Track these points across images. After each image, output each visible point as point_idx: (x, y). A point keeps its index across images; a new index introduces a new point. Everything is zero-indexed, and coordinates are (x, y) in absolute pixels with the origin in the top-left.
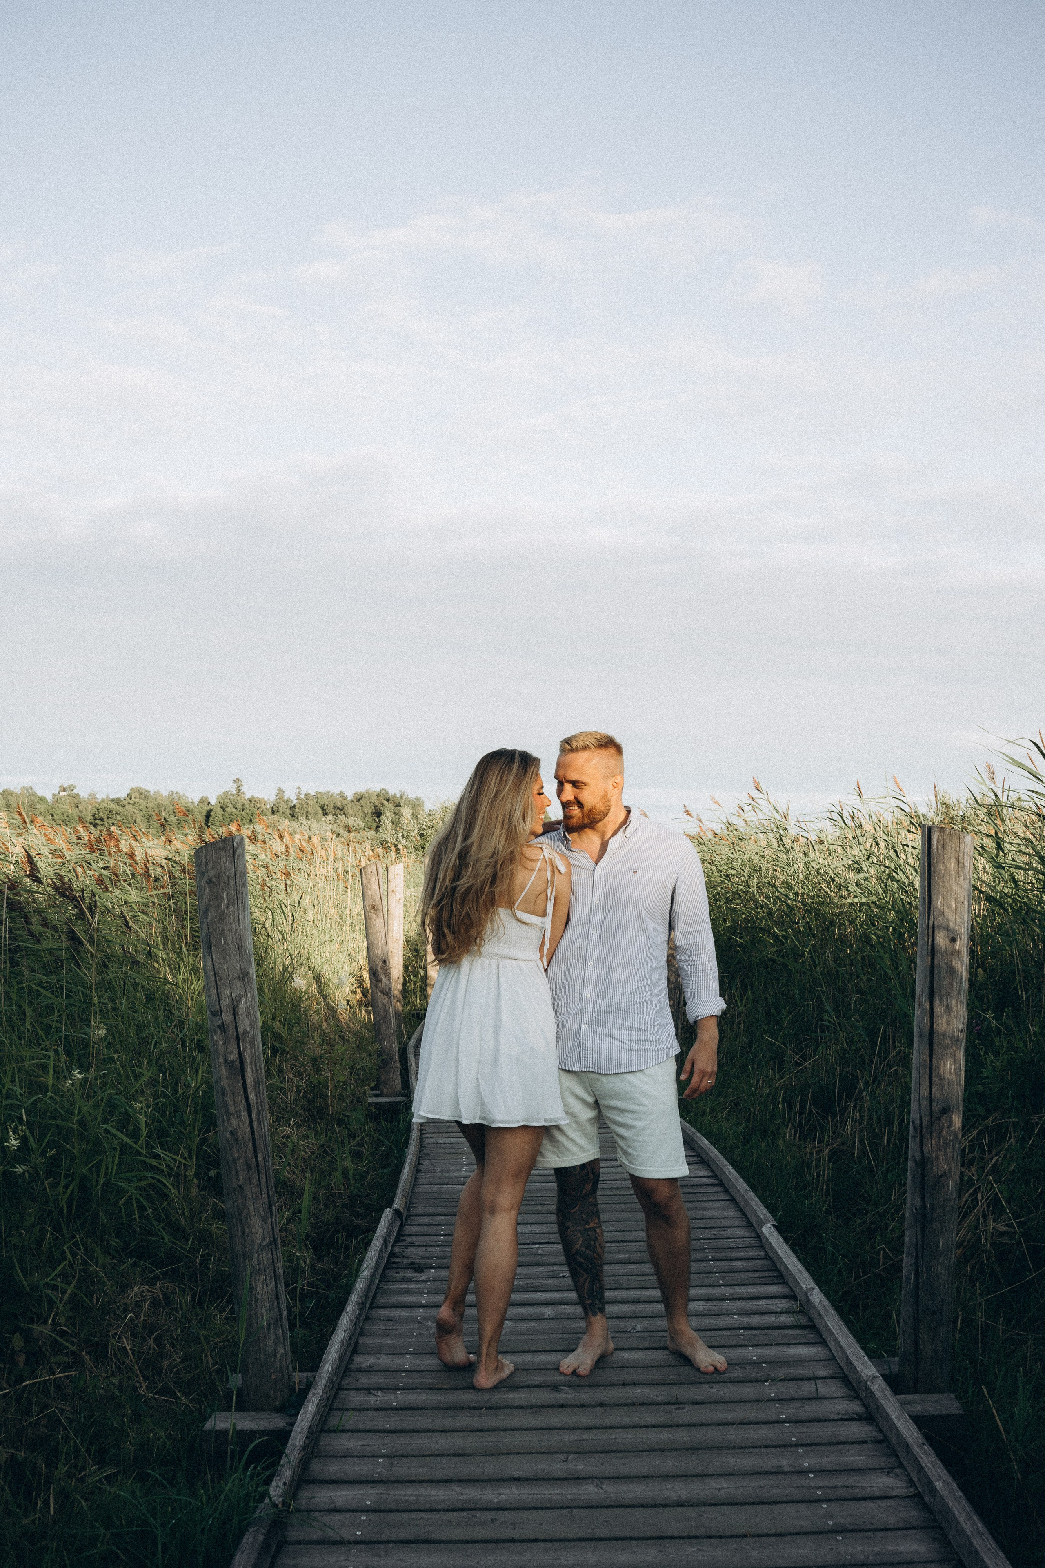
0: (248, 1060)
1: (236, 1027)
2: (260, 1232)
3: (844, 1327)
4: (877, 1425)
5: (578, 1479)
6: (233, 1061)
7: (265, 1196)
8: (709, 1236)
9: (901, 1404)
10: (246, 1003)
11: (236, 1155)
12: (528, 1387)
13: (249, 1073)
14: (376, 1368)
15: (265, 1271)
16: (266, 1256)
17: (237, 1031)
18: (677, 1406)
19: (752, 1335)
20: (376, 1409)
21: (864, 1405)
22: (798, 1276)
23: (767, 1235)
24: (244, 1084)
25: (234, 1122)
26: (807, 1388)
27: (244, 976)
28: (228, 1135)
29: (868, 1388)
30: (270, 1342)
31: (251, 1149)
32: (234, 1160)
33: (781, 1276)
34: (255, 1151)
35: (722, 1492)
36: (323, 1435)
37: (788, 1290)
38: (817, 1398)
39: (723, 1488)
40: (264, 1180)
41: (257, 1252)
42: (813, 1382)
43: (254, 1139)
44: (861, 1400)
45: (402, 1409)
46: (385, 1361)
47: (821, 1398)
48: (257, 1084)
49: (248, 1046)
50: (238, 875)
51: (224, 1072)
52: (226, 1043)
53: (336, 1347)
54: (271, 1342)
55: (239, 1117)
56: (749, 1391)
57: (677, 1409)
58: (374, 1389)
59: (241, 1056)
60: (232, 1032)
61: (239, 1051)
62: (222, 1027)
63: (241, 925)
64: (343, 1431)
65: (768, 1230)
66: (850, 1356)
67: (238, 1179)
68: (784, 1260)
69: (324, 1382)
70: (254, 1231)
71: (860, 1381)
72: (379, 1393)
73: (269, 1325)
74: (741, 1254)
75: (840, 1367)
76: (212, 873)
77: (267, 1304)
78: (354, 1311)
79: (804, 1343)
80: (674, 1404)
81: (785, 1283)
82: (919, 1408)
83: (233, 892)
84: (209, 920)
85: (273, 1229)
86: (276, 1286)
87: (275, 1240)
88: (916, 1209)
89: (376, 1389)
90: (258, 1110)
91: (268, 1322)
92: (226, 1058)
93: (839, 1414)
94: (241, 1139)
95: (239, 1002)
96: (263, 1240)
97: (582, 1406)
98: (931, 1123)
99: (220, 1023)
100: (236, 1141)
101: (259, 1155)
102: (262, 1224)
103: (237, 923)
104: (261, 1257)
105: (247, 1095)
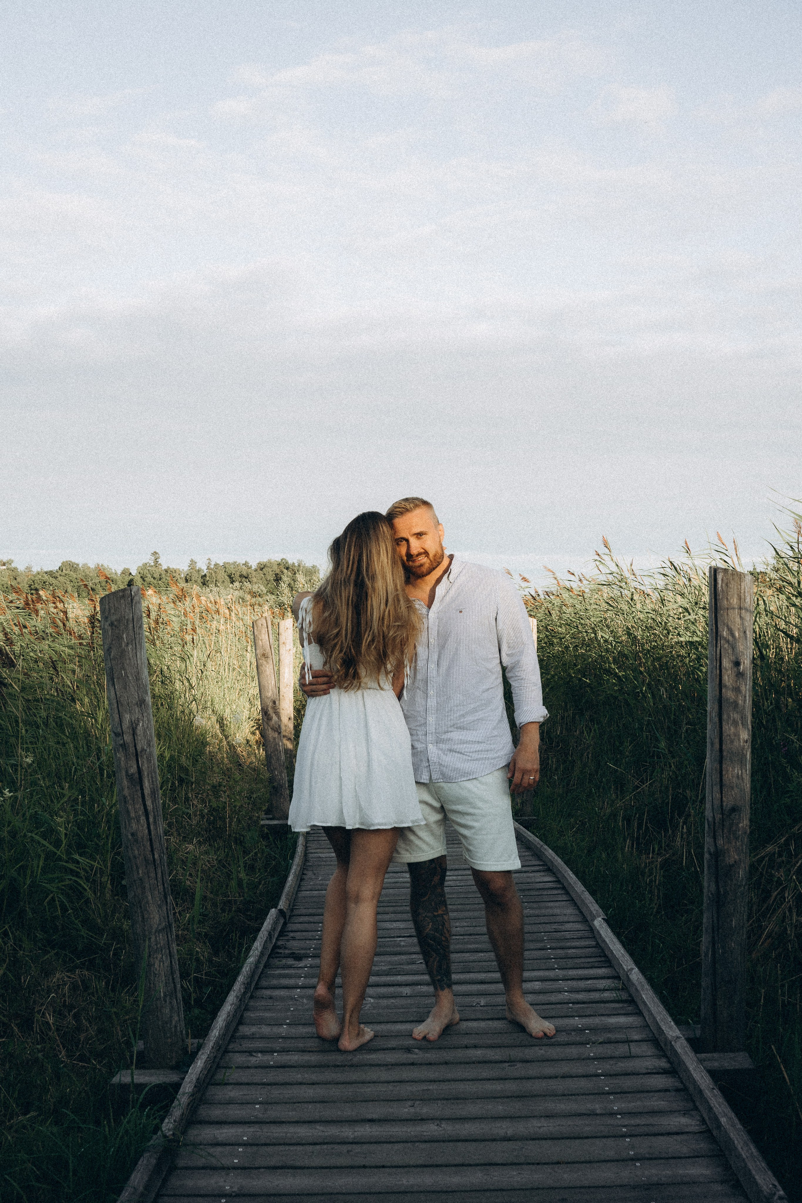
0: (146, 773)
1: (135, 746)
2: (157, 917)
3: (656, 1000)
4: (678, 1076)
5: (421, 1120)
6: (132, 774)
7: (161, 887)
8: (547, 930)
10: (143, 726)
11: (136, 852)
12: (385, 1049)
13: (146, 784)
14: (257, 1036)
15: (162, 951)
16: (162, 939)
17: (136, 749)
18: (510, 1064)
19: (579, 1008)
20: (256, 1067)
21: (669, 1062)
22: (622, 960)
23: (598, 928)
24: (143, 794)
25: (134, 826)
26: (622, 1049)
27: (142, 702)
28: (130, 837)
29: (672, 1048)
31: (149, 848)
32: (135, 857)
33: (608, 961)
34: (152, 850)
35: (543, 1128)
36: (209, 1087)
37: (613, 971)
38: (630, 1057)
39: (543, 1126)
40: (159, 875)
41: (155, 934)
42: (627, 1044)
43: (151, 840)
44: (667, 1057)
45: (278, 1067)
47: (633, 1057)
48: (153, 793)
49: (145, 761)
50: (136, 618)
51: (125, 783)
52: (127, 757)
53: (224, 1018)
54: (167, 1011)
55: (138, 821)
56: (573, 1051)
57: (509, 1066)
58: (255, 1052)
59: (139, 771)
60: (132, 750)
61: (138, 767)
62: (124, 746)
63: (138, 660)
64: (227, 1084)
65: (598, 922)
66: (660, 1021)
67: (138, 873)
68: (611, 947)
69: (211, 1044)
70: (152, 916)
71: (666, 1041)
72: (259, 1055)
73: (165, 996)
74: (576, 945)
75: (651, 1032)
76: (114, 618)
77: (163, 979)
78: (240, 990)
80: (508, 1062)
81: (611, 966)
82: (716, 1064)
83: (131, 632)
84: (112, 657)
85: (168, 917)
86: (171, 962)
87: (170, 925)
88: (712, 894)
89: (257, 1052)
90: (154, 815)
91: (165, 993)
92: (127, 772)
93: (647, 1069)
94: (140, 839)
95: (137, 725)
96: (160, 924)
97: (430, 1064)
98: (723, 820)
99: (122, 742)
100: (136, 841)
101: (155, 853)
102: (158, 911)
103: (135, 658)
104: (158, 938)
105: (145, 803)
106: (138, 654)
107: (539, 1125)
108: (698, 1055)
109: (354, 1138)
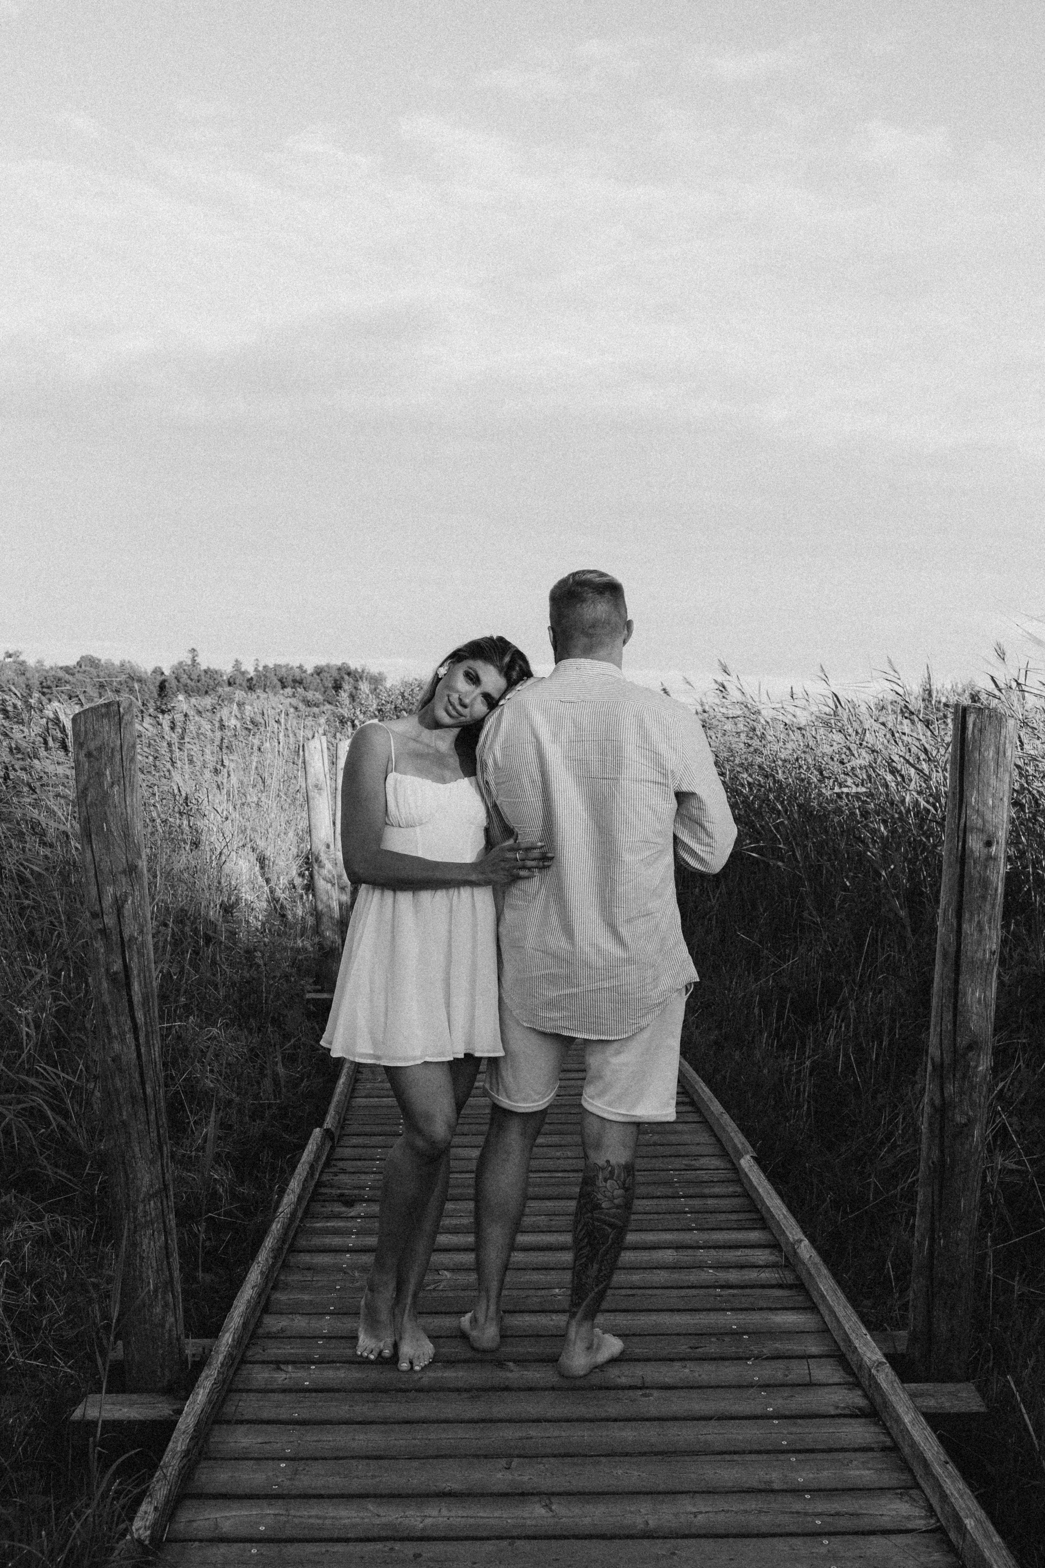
0: (135, 972)
1: (121, 932)
2: (147, 1178)
3: (839, 1293)
4: (885, 1426)
5: (523, 1495)
6: (116, 973)
7: (154, 1135)
8: (677, 1167)
9: (910, 1395)
10: (133, 903)
11: (119, 1084)
13: (136, 987)
14: (289, 1333)
15: (153, 1225)
16: (153, 1207)
17: (122, 938)
18: (643, 1392)
19: (730, 1295)
20: (284, 1391)
21: (866, 1396)
22: (783, 1223)
23: (746, 1170)
24: (130, 1000)
25: (116, 1046)
26: (798, 1371)
27: (132, 870)
28: (109, 1061)
29: (872, 1377)
30: (158, 1310)
31: (138, 1079)
32: (117, 1091)
33: (762, 1219)
34: (143, 1083)
35: (700, 1517)
36: (216, 1428)
37: (770, 1237)
38: (810, 1385)
39: (701, 1513)
40: (152, 1117)
41: (143, 1201)
42: (804, 1361)
43: (141, 1067)
44: (863, 1388)
45: (316, 1391)
47: (815, 1385)
48: (146, 999)
49: (136, 956)
50: (125, 748)
51: (105, 985)
52: (109, 950)
53: (242, 1309)
54: (160, 1307)
55: (123, 1041)
56: (729, 1372)
58: (284, 1363)
59: (126, 968)
60: (115, 938)
61: (124, 960)
62: (104, 932)
63: (129, 808)
64: (240, 1422)
65: (747, 1163)
66: (849, 1332)
67: (121, 1115)
68: (767, 1201)
69: (221, 1358)
70: (139, 1176)
71: (861, 1367)
72: (290, 1368)
73: (156, 1288)
74: (717, 1190)
75: (837, 1342)
76: (92, 745)
77: (154, 1264)
78: (267, 1259)
79: (791, 1309)
80: (640, 1388)
81: (768, 1228)
82: (932, 1403)
83: (118, 768)
84: (88, 802)
85: (163, 1174)
86: (166, 1240)
87: (166, 1187)
88: (934, 1162)
89: (287, 1363)
90: (147, 1031)
91: (156, 1285)
92: (107, 970)
93: (837, 1407)
94: (124, 1066)
95: (125, 901)
96: (151, 1186)
97: (530, 1389)
98: (955, 1061)
99: (101, 926)
100: (119, 1068)
101: (147, 1086)
102: (149, 1168)
103: (123, 807)
104: (147, 1207)
105: (134, 1014)
107: (694, 1510)
108: (905, 1385)
109: (423, 1529)
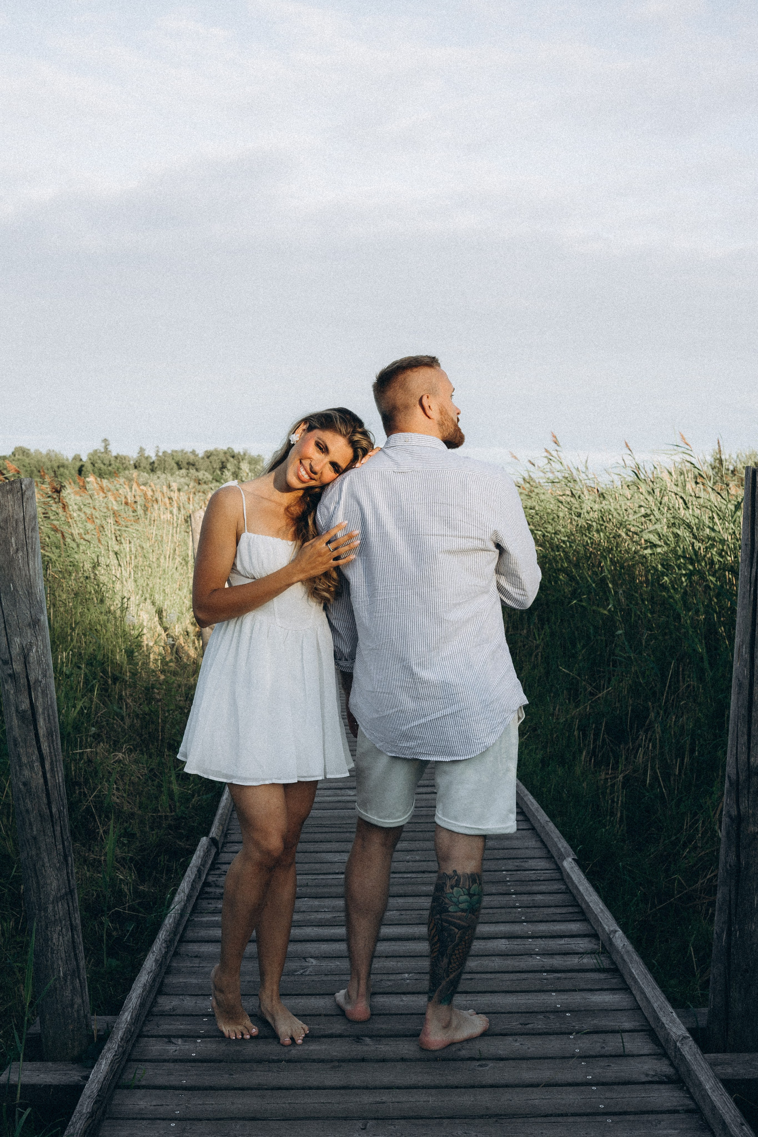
0: (41, 711)
1: (27, 677)
2: (55, 884)
3: (649, 976)
4: (688, 1091)
6: (24, 711)
7: (60, 847)
8: (510, 868)
9: (710, 1064)
10: (37, 651)
11: (29, 806)
12: (331, 1036)
13: (41, 723)
14: (178, 1012)
15: (61, 922)
16: (61, 908)
17: (28, 681)
18: (481, 1063)
19: (554, 978)
20: (174, 1061)
21: (672, 1065)
22: (600, 916)
23: (568, 870)
24: (37, 735)
25: (26, 772)
26: (613, 1044)
27: (35, 623)
28: (21, 786)
29: (677, 1050)
31: (45, 800)
32: (27, 811)
33: (582, 912)
34: (49, 804)
36: (118, 1091)
37: (589, 927)
38: (623, 1056)
40: (58, 833)
41: (53, 902)
42: (618, 1036)
43: (47, 790)
44: (669, 1058)
45: (199, 1061)
46: (189, 1003)
47: (628, 1056)
48: (50, 734)
49: (40, 695)
50: (27, 518)
51: (15, 722)
52: (17, 691)
53: (138, 992)
54: (67, 993)
55: (32, 768)
56: (553, 1045)
57: (481, 1066)
58: (174, 1037)
59: (32, 706)
60: (23, 681)
61: (31, 700)
62: (13, 676)
63: (31, 570)
64: (139, 1087)
65: (569, 864)
66: (657, 1010)
67: (31, 830)
68: (586, 898)
69: (121, 1033)
70: (48, 882)
71: (668, 1040)
72: (180, 1041)
74: (543, 888)
75: (646, 1018)
77: (63, 956)
78: (160, 949)
79: (607, 990)
80: (479, 1060)
81: (586, 920)
82: (730, 1070)
83: (22, 535)
85: (69, 881)
86: (73, 936)
87: (71, 892)
88: (730, 866)
89: (177, 1037)
90: (51, 760)
91: (65, 973)
92: (17, 708)
93: (647, 1075)
94: (34, 790)
95: (30, 650)
96: (58, 891)
97: (384, 1060)
99: (11, 672)
100: (29, 791)
101: (53, 806)
102: (56, 875)
103: (26, 568)
104: (56, 908)
105: (40, 746)
106: (31, 563)
108: (706, 1055)
